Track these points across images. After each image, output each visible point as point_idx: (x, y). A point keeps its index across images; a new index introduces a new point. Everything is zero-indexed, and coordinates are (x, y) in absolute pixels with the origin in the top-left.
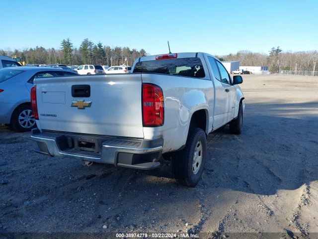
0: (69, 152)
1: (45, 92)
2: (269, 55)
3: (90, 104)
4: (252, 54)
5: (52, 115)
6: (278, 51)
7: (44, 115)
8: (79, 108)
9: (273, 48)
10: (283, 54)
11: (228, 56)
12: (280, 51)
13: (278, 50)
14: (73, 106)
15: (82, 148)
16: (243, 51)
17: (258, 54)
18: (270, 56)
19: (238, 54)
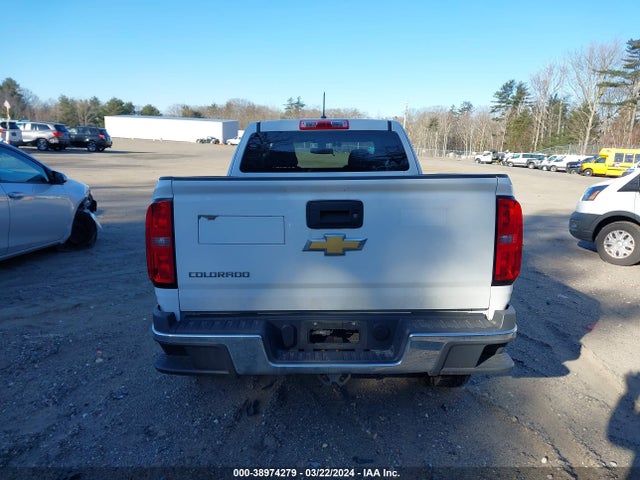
0: (290, 360)
1: (212, 218)
2: (284, 111)
3: (363, 243)
4: (254, 107)
5: (234, 275)
6: (299, 105)
7: (204, 275)
8: (326, 255)
9: (290, 100)
10: (308, 111)
11: (209, 108)
12: (302, 106)
13: (298, 103)
14: (309, 248)
15: (319, 345)
16: (238, 100)
17: (264, 107)
18: (286, 114)
19: (229, 106)
